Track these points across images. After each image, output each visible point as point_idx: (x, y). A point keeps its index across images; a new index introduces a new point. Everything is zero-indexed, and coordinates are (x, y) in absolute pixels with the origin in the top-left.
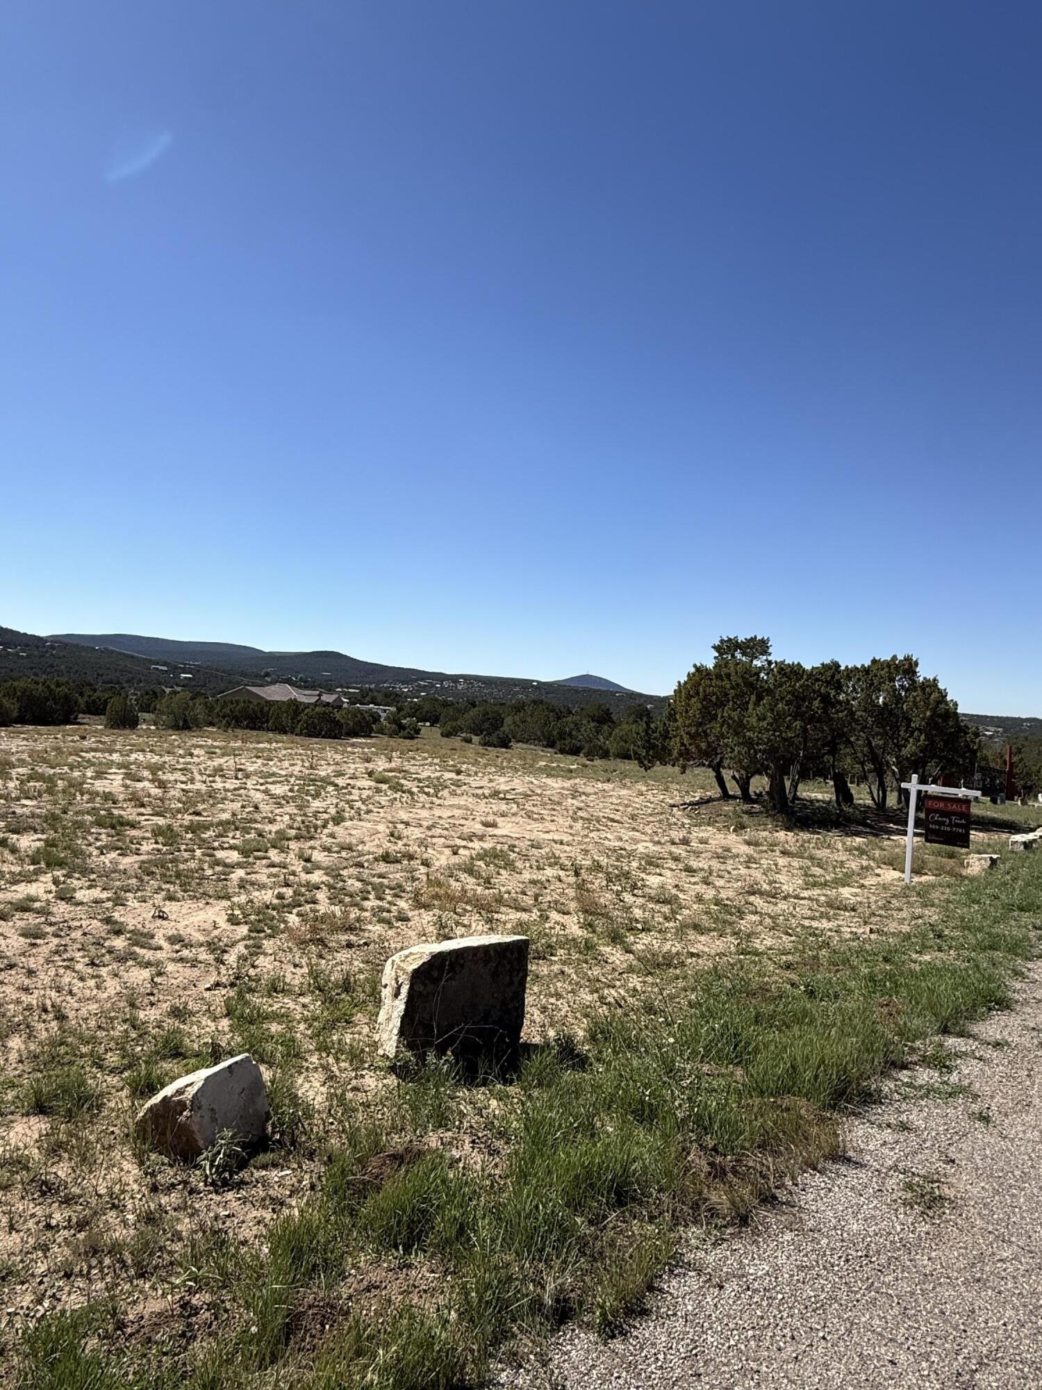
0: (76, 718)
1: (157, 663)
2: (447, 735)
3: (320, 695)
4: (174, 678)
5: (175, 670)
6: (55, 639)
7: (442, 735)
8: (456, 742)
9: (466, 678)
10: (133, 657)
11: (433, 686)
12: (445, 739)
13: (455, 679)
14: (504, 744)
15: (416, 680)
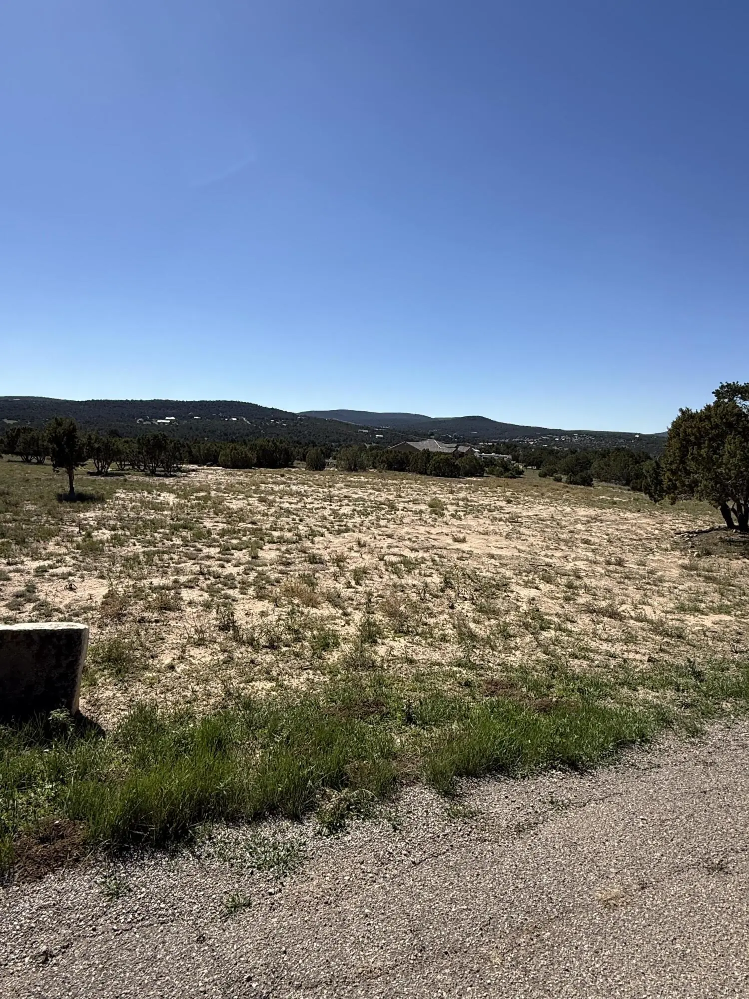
0: (292, 463)
1: (362, 428)
2: (543, 475)
3: (457, 447)
4: (372, 437)
5: (373, 432)
6: (303, 414)
7: (540, 476)
8: (550, 480)
9: (580, 433)
10: (347, 424)
11: (553, 439)
12: (542, 478)
13: (570, 433)
14: (587, 482)
15: (540, 436)
